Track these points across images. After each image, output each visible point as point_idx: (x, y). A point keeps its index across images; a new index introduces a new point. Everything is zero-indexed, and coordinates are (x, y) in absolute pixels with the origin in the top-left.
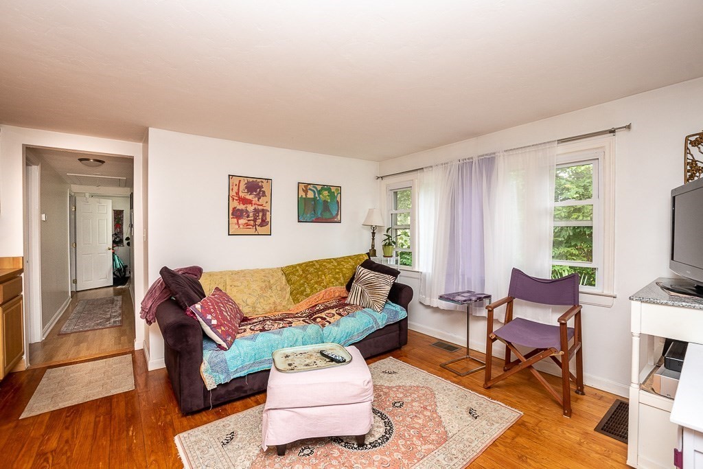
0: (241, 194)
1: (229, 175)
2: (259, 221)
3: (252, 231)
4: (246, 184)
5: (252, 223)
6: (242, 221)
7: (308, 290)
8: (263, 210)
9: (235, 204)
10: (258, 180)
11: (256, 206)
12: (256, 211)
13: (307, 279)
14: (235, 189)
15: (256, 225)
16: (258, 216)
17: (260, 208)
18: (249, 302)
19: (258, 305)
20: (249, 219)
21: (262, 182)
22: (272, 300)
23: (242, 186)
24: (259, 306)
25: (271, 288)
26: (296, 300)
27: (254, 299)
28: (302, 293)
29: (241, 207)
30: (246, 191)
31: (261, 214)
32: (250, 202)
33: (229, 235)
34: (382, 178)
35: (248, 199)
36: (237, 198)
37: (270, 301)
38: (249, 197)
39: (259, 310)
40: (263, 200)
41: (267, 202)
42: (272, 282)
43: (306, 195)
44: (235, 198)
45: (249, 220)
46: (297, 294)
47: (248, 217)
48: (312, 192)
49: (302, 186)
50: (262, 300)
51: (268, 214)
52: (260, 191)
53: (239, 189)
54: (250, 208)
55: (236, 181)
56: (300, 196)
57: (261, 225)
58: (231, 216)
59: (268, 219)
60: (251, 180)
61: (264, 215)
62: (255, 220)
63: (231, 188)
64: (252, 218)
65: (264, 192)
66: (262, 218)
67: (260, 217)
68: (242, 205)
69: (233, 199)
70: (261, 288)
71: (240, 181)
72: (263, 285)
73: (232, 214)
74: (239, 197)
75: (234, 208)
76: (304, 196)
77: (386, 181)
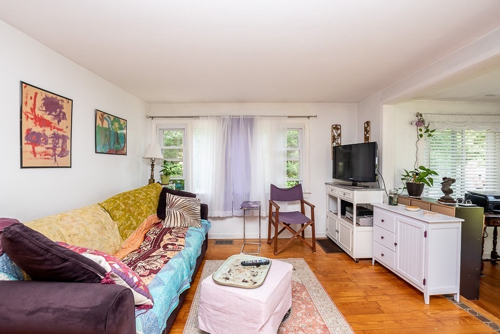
0: (38, 112)
1: (22, 82)
2: (59, 150)
3: (51, 163)
4: (44, 99)
5: (51, 151)
6: (38, 149)
7: (135, 223)
8: (63, 136)
9: (29, 124)
10: (59, 98)
11: (55, 130)
12: (56, 137)
13: (131, 212)
14: (30, 103)
15: (55, 154)
16: (58, 144)
17: (60, 133)
20: (47, 146)
21: (62, 101)
23: (39, 102)
25: (105, 228)
26: (124, 236)
28: (129, 227)
29: (37, 129)
30: (44, 109)
31: (61, 141)
32: (47, 124)
33: (22, 167)
34: (152, 117)
35: (46, 120)
36: (32, 117)
38: (48, 118)
40: (63, 124)
41: (67, 127)
43: (102, 124)
44: (30, 116)
45: (48, 148)
46: (124, 229)
47: (46, 143)
48: (107, 122)
49: (99, 114)
51: (68, 141)
52: (60, 112)
53: (35, 104)
54: (49, 132)
55: (31, 92)
56: (97, 125)
57: (61, 155)
58: (24, 141)
59: (68, 148)
60: (50, 95)
61: (64, 142)
62: (54, 149)
63: (24, 100)
64: (51, 146)
65: (64, 114)
66: (62, 147)
67: (60, 145)
68: (38, 127)
69: (28, 117)
71: (36, 94)
73: (27, 138)
74: (35, 116)
75: (29, 130)
76: (101, 125)
77: (156, 121)
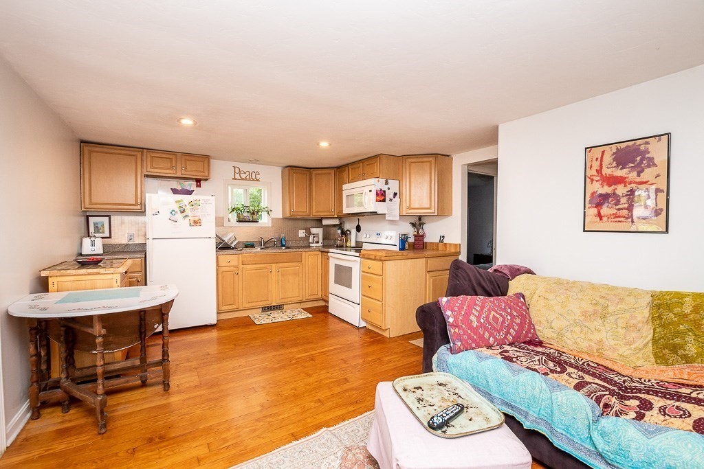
0: (606, 171)
1: (586, 148)
3: (625, 226)
4: (614, 153)
5: (624, 213)
6: (606, 211)
9: (595, 187)
10: (639, 142)
11: (633, 185)
12: (633, 194)
14: (596, 165)
15: (633, 215)
16: (638, 201)
17: (643, 187)
18: (556, 324)
19: (568, 334)
20: (619, 207)
21: (646, 143)
22: (597, 336)
23: (608, 159)
24: (570, 336)
25: (603, 317)
26: (660, 359)
27: (564, 323)
28: (676, 349)
29: (607, 190)
30: (614, 164)
32: (620, 180)
33: (584, 231)
35: (617, 177)
36: (598, 178)
37: (591, 337)
38: (619, 173)
39: (568, 341)
40: (648, 174)
41: (658, 176)
42: (610, 309)
44: (595, 178)
45: (620, 209)
46: (665, 346)
47: (617, 204)
50: (577, 330)
51: (661, 196)
52: (643, 159)
53: (601, 165)
54: (621, 190)
55: (597, 153)
58: (588, 205)
59: (662, 206)
60: (625, 145)
62: (630, 209)
63: (588, 165)
64: (626, 206)
65: (651, 160)
67: (642, 203)
68: (606, 187)
69: (592, 180)
70: (584, 313)
71: (603, 152)
72: (591, 309)
73: (591, 202)
74: (602, 176)
75: (593, 194)
